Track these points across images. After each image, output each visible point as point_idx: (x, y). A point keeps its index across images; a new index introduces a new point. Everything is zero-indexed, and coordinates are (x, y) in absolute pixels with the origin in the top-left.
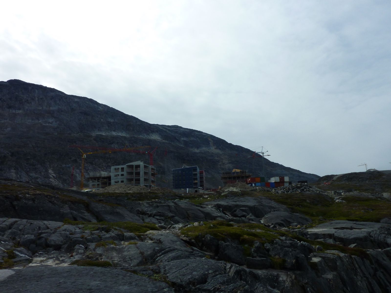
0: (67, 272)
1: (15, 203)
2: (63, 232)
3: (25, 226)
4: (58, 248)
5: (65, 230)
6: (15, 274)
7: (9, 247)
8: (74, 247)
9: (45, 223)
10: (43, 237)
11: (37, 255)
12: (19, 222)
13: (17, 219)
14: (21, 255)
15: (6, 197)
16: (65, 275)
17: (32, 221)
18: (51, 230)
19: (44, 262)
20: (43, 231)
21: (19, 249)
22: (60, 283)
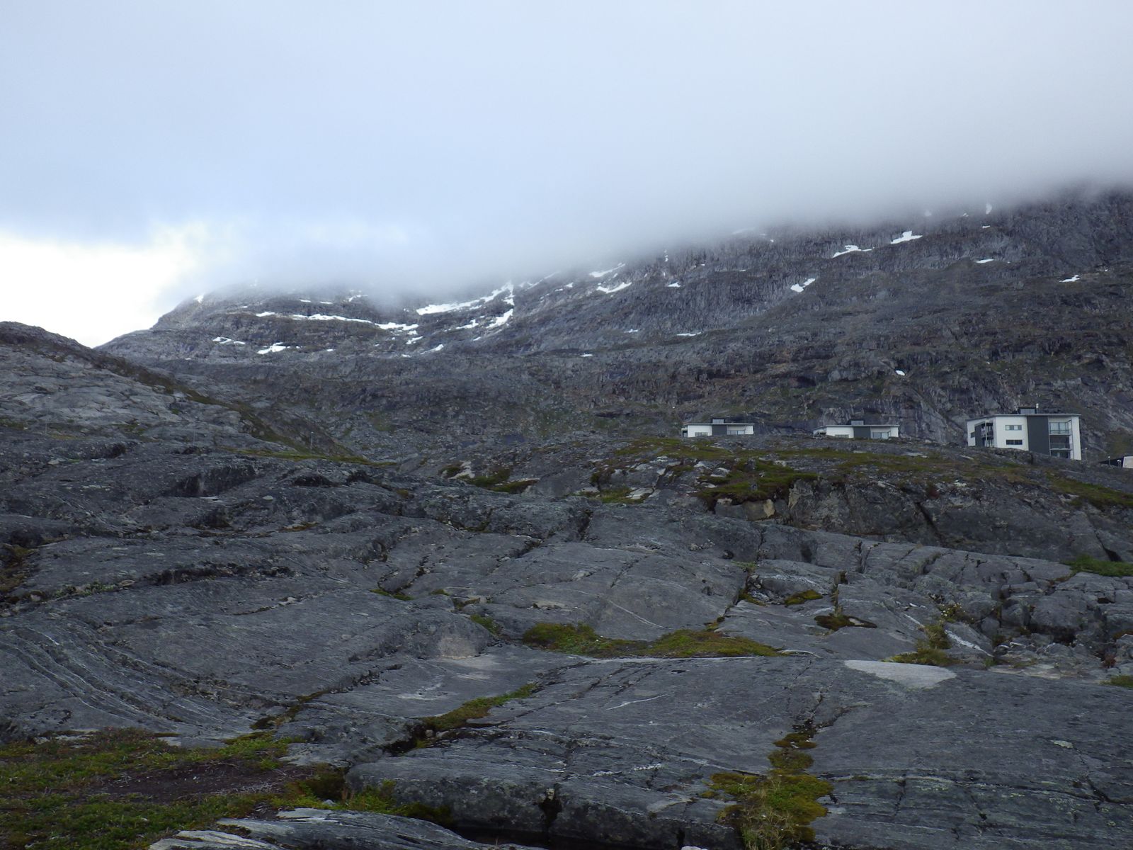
0: (1097, 696)
1: (929, 505)
2: (1077, 594)
3: (962, 570)
4: (1065, 637)
5: (1082, 588)
6: (957, 678)
7: (929, 619)
8: (1115, 639)
9: (1018, 563)
10: (1016, 602)
11: (1006, 649)
12: (944, 557)
13: (940, 549)
14: (963, 643)
15: (905, 490)
16: (1090, 702)
17: (980, 556)
18: (1039, 585)
19: (1028, 670)
20: (1015, 586)
21: (956, 626)
22: (1076, 719)
